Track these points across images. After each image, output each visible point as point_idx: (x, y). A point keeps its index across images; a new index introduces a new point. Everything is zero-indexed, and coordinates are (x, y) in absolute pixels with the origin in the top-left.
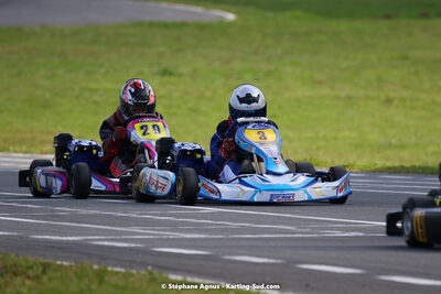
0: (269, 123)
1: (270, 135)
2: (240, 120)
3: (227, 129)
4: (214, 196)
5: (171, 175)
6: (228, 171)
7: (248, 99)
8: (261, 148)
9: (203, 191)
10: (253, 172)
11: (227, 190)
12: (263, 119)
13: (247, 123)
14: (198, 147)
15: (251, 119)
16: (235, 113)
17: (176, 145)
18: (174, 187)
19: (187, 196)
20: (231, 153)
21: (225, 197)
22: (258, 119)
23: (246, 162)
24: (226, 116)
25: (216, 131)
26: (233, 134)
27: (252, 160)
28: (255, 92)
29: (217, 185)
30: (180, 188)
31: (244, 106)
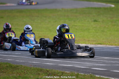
0: (32, 33)
1: (32, 35)
2: (26, 32)
3: (23, 34)
4: (19, 49)
5: (10, 44)
6: (23, 44)
7: (28, 28)
8: (30, 38)
9: (17, 48)
10: (28, 44)
11: (22, 48)
12: (31, 32)
13: (27, 33)
14: (17, 38)
15: (28, 32)
16: (25, 31)
17: (12, 38)
18: (11, 47)
19: (13, 49)
20: (24, 40)
21: (21, 49)
22: (30, 32)
23: (27, 42)
24: (23, 31)
25: (21, 35)
26: (24, 35)
27: (29, 41)
28: (30, 27)
29: (20, 47)
30: (12, 47)
31: (27, 30)
